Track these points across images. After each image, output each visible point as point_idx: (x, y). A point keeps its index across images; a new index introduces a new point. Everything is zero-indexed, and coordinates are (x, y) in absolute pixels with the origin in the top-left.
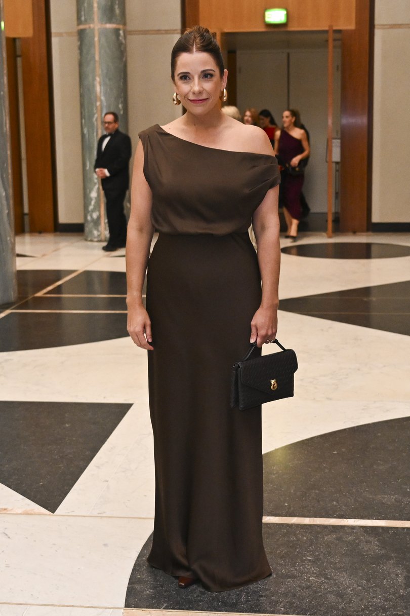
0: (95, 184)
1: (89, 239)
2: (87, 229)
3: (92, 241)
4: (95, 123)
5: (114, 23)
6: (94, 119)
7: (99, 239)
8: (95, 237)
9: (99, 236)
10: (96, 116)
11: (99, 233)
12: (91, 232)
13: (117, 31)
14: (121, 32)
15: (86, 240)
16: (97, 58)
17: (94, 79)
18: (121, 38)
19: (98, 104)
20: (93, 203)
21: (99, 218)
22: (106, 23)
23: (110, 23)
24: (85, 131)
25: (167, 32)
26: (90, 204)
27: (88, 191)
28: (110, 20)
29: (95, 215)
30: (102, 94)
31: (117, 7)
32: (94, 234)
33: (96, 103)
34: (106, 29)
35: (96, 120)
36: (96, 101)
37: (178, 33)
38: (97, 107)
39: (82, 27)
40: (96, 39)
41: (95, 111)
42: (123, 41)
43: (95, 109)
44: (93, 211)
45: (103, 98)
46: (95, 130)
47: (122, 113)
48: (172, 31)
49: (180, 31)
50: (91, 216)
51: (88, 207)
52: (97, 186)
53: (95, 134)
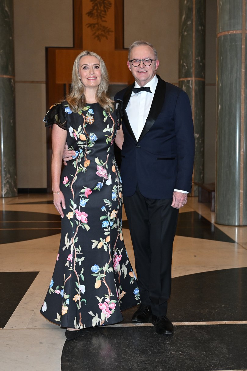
5: (8, 75)
13: (9, 80)
14: (12, 80)
18: (12, 83)
22: (3, 75)
25: (38, 82)
28: (6, 74)
30: (1, 114)
31: (10, 66)
34: (4, 78)
37: (44, 83)
42: (13, 85)
45: (1, 116)
47: (12, 125)
48: (41, 82)
49: (45, 82)
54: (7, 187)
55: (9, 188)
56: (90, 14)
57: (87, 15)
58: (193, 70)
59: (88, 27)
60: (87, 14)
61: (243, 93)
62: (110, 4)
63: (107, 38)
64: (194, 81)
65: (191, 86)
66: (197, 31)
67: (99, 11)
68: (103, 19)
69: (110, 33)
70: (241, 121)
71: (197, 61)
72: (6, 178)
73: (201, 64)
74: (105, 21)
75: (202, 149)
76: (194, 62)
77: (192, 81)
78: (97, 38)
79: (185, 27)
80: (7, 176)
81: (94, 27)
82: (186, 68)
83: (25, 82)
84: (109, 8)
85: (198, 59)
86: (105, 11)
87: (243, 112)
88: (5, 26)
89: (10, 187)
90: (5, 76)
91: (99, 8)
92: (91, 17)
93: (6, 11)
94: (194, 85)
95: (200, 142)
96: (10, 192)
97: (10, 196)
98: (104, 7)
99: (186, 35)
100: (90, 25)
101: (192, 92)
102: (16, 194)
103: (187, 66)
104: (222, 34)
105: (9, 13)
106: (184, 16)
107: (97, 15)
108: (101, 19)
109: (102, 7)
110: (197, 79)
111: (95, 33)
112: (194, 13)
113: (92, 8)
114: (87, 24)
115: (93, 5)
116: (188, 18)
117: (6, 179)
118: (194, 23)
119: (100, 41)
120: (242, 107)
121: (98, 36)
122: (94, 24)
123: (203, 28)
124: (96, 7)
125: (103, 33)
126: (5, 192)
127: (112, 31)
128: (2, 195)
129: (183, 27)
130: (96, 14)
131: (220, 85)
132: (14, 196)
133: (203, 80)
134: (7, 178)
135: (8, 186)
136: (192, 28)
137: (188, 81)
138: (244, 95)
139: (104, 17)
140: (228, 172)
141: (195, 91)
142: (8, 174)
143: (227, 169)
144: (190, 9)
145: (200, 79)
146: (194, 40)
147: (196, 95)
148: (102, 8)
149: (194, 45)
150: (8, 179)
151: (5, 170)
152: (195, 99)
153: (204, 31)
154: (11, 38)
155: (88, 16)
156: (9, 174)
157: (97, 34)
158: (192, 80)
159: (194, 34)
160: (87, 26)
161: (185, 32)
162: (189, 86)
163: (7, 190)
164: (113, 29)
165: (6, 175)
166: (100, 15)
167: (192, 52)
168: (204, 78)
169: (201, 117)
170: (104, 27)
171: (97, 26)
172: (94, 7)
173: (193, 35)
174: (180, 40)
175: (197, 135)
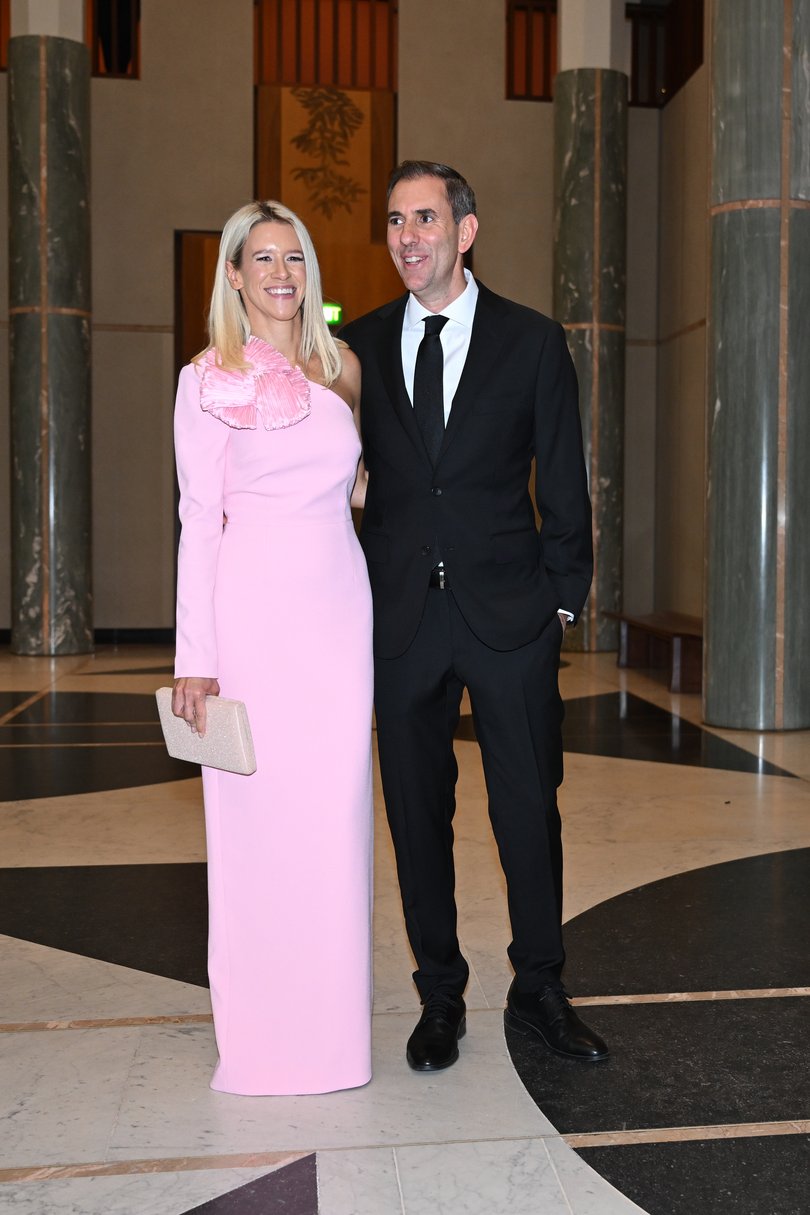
0: (35, 561)
1: (20, 652)
2: (17, 636)
3: (26, 655)
4: (38, 463)
5: (72, 307)
6: (37, 456)
7: (39, 652)
8: (32, 649)
9: (39, 646)
10: (40, 451)
11: (39, 642)
12: (25, 641)
13: (77, 320)
14: (85, 322)
15: (14, 654)
16: (44, 359)
17: (38, 394)
18: (84, 331)
19: (44, 432)
20: (30, 592)
22: (61, 306)
23: (67, 307)
24: (20, 476)
25: (152, 329)
26: (25, 595)
27: (21, 572)
28: (68, 303)
29: (32, 613)
30: (51, 416)
31: (79, 282)
32: (29, 643)
33: (40, 432)
34: (61, 315)
35: (41, 458)
36: (41, 427)
37: (168, 332)
38: (41, 437)
39: (18, 310)
40: (44, 330)
41: (38, 444)
42: (87, 336)
43: (38, 440)
44: (30, 605)
45: (52, 423)
46: (38, 474)
47: (82, 448)
48: (161, 329)
49: (171, 329)
50: (26, 614)
51: (20, 600)
52: (37, 565)
53: (37, 480)
54: (65, 624)
55: (70, 629)
56: (302, 141)
57: (294, 145)
58: (594, 303)
59: (296, 178)
60: (293, 141)
61: (782, 368)
62: (360, 116)
63: (349, 210)
64: (596, 332)
65: (588, 346)
66: (606, 194)
67: (328, 135)
68: (340, 157)
69: (358, 196)
70: (779, 443)
71: (605, 278)
72: (62, 599)
73: (616, 286)
74: (345, 163)
75: (618, 520)
76: (597, 280)
77: (592, 331)
78: (320, 210)
79: (573, 183)
80: (67, 594)
81: (313, 178)
82: (576, 295)
83: (116, 328)
84: (356, 128)
85: (609, 273)
86: (345, 136)
88: (67, 169)
89: (72, 625)
90: (65, 311)
91: (329, 126)
92: (304, 151)
93: (71, 127)
94: (596, 343)
95: (614, 500)
96: (74, 640)
97: (74, 651)
98: (343, 123)
99: (575, 206)
100: (303, 173)
101: (592, 361)
102: (91, 647)
103: (578, 290)
104: (725, 208)
105: (79, 135)
106: (568, 156)
107: (322, 147)
108: (334, 156)
109: (336, 123)
110: (606, 326)
111: (316, 195)
112: (598, 146)
113: (307, 126)
114: (293, 171)
115: (312, 117)
116: (581, 158)
117: (64, 603)
118: (597, 175)
119: (330, 217)
120: (780, 406)
121: (324, 204)
122: (314, 171)
123: (620, 187)
124: (319, 124)
125: (338, 194)
126: (59, 641)
127: (363, 192)
128: (50, 650)
129: (566, 185)
130: (319, 141)
132: (84, 652)
133: (618, 328)
134: (66, 601)
135: (68, 621)
136: (593, 187)
137: (582, 333)
139: (341, 151)
141: (601, 359)
142: (68, 589)
144: (587, 137)
145: (613, 327)
146: (597, 220)
147: (602, 369)
148: (336, 127)
149: (597, 233)
150: (69, 603)
151: (62, 575)
152: (600, 382)
153: (623, 195)
154: (82, 203)
155: (298, 146)
156: (73, 587)
157: (321, 196)
158: (592, 328)
159: (597, 204)
160: (296, 173)
161: (571, 197)
162: (583, 345)
163: (66, 632)
164: (366, 184)
165: (63, 591)
166: (331, 147)
167: (592, 254)
168: (624, 325)
169: (617, 431)
170: (341, 179)
171: (320, 174)
172: (313, 124)
173: (593, 206)
174: (558, 217)
175: (606, 482)
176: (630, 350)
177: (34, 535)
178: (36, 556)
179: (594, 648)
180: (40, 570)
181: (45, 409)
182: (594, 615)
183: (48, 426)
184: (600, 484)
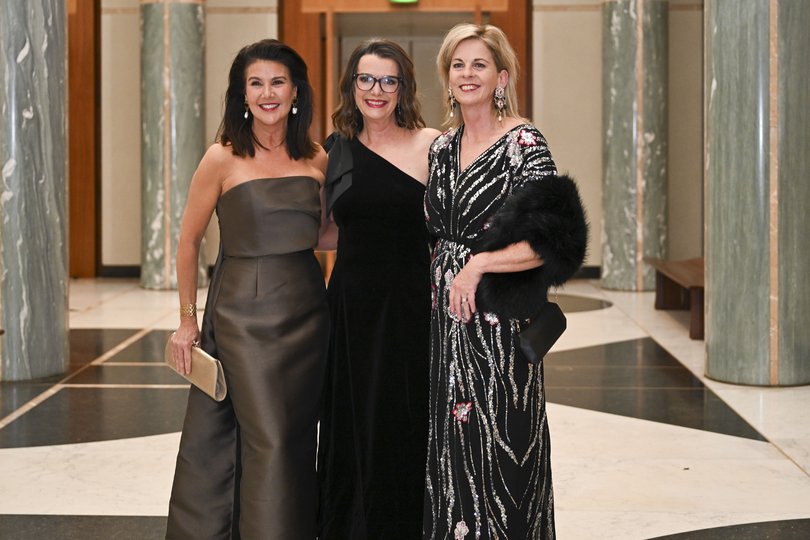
0: (159, 211)
1: (148, 287)
2: (145, 273)
3: (151, 289)
4: (161, 128)
6: (160, 123)
7: (162, 287)
8: (156, 284)
9: (162, 283)
10: (163, 118)
11: (162, 278)
12: (150, 277)
13: (194, 7)
15: (143, 288)
16: (167, 41)
17: (161, 70)
18: (199, 17)
19: (166, 102)
20: (155, 236)
21: (163, 257)
24: (147, 139)
25: (258, 10)
26: (151, 238)
27: (148, 220)
29: (157, 255)
30: (172, 89)
32: (154, 281)
33: (163, 102)
34: (180, 5)
35: (163, 124)
36: (164, 98)
37: (272, 12)
38: (164, 107)
39: (146, 1)
40: (166, 17)
41: (162, 112)
42: (202, 21)
43: (161, 109)
44: (155, 248)
45: (173, 95)
46: (161, 137)
47: (198, 115)
48: (267, 10)
49: (275, 10)
50: (152, 255)
51: (147, 243)
52: (161, 214)
53: (161, 143)
61: (773, 49)
64: (640, 2)
65: (633, 15)
70: (771, 119)
75: (663, 171)
77: (636, 1)
83: (228, 10)
87: (775, 97)
90: (183, 1)
94: (641, 11)
95: (658, 153)
101: (636, 28)
102: (205, 282)
120: (771, 85)
128: (172, 284)
131: (715, 30)
137: (627, 3)
138: (776, 55)
140: (738, 249)
141: (645, 26)
143: (735, 242)
147: (646, 36)
152: (644, 48)
162: (628, 14)
169: (661, 90)
175: (650, 137)
176: (673, 15)
177: (158, 188)
178: (160, 206)
179: (640, 287)
180: (163, 218)
181: (167, 83)
182: (640, 257)
183: (170, 98)
184: (645, 139)
